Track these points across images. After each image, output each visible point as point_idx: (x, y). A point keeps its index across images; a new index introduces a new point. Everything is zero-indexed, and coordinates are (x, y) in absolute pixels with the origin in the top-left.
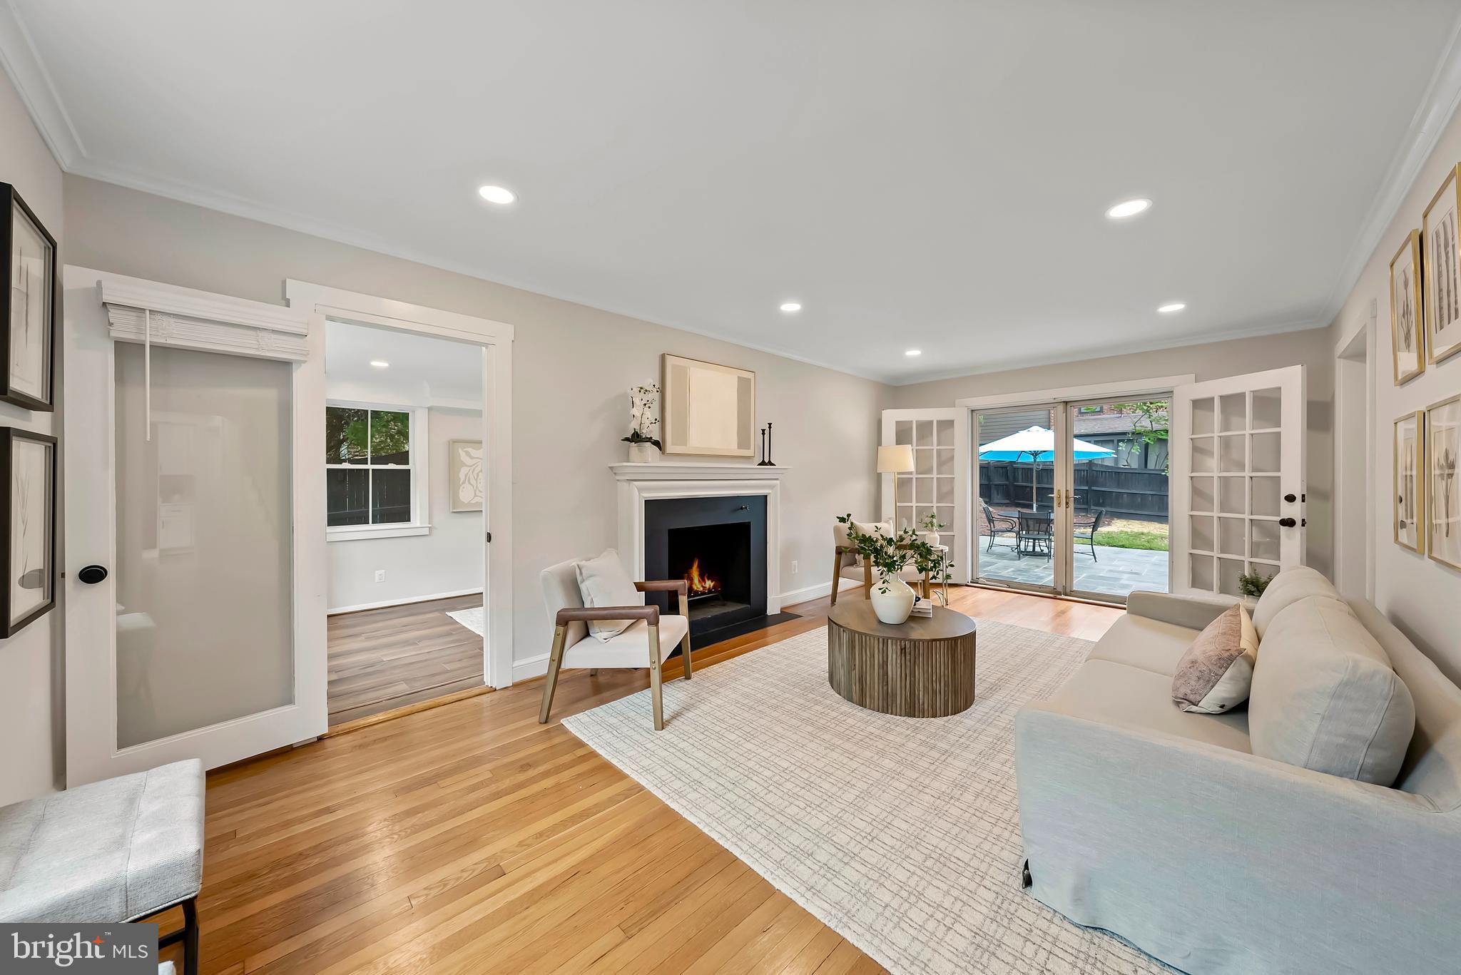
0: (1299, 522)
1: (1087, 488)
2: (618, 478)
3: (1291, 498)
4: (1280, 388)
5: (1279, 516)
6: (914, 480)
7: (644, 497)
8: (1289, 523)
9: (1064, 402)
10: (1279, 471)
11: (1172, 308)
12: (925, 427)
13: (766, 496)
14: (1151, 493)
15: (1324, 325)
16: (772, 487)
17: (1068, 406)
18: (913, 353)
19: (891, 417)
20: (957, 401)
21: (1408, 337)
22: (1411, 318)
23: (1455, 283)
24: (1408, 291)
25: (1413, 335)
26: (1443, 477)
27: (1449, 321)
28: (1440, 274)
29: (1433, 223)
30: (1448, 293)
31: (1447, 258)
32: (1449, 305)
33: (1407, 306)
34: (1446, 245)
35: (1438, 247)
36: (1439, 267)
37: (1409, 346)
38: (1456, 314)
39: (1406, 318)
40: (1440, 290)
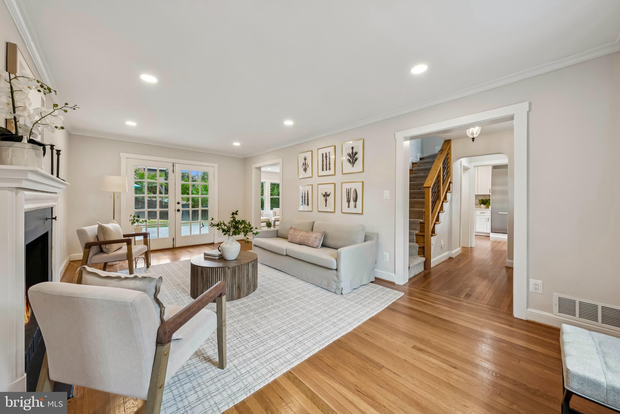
7: (25, 209)
13: (52, 208)
15: (244, 157)
16: (56, 200)
21: (305, 170)
22: (308, 166)
23: (330, 164)
24: (306, 161)
25: (309, 170)
26: (325, 197)
27: (326, 170)
28: (323, 161)
29: (321, 152)
30: (326, 165)
31: (326, 159)
32: (326, 167)
33: (305, 164)
34: (326, 157)
35: (323, 156)
36: (323, 160)
37: (305, 171)
38: (330, 169)
39: (304, 166)
40: (323, 164)
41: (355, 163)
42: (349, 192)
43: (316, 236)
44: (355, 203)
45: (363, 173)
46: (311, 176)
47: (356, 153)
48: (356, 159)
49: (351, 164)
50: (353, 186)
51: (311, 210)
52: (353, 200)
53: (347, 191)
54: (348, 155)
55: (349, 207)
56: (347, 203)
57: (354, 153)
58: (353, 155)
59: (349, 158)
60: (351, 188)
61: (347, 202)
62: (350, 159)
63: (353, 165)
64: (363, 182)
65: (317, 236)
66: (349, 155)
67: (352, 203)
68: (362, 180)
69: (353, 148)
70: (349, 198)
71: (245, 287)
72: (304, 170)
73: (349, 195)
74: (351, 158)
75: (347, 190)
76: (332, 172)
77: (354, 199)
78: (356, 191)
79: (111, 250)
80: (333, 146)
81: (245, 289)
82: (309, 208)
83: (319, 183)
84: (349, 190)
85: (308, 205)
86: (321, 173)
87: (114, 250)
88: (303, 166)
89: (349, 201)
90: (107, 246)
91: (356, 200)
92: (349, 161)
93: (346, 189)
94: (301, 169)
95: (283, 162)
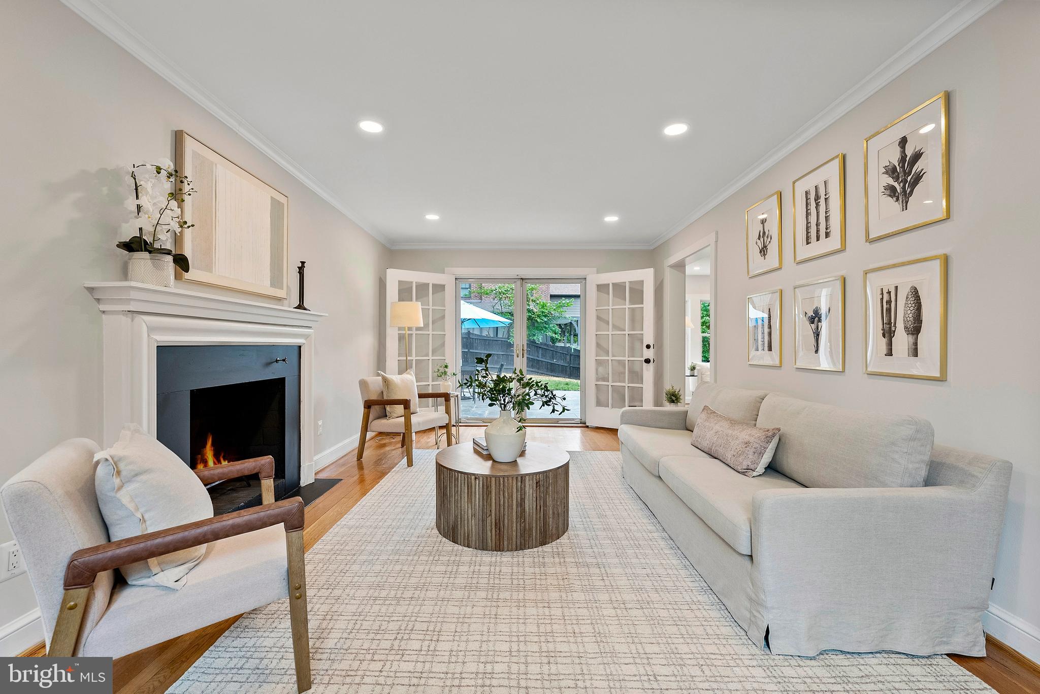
0: (652, 361)
1: (467, 350)
2: (102, 307)
3: (648, 347)
4: (643, 281)
5: (642, 357)
6: (414, 335)
7: (157, 342)
8: (647, 361)
9: (521, 279)
10: (643, 330)
11: (611, 219)
12: (422, 288)
13: (300, 347)
14: (502, 353)
15: (652, 248)
16: (307, 337)
17: (524, 282)
18: (432, 217)
19: (394, 276)
20: (446, 269)
21: (763, 251)
22: (769, 239)
23: (827, 218)
24: (765, 224)
25: (773, 248)
26: (813, 322)
27: (818, 239)
28: (808, 214)
29: (801, 188)
30: (818, 225)
31: (817, 205)
32: (818, 231)
33: (764, 233)
34: (817, 198)
35: (807, 199)
36: (807, 210)
37: (765, 255)
38: (827, 235)
39: (762, 239)
40: (808, 223)
41: (912, 192)
42: (889, 302)
43: (747, 438)
44: (911, 339)
45: (948, 224)
46: (777, 265)
47: (917, 156)
48: (918, 178)
49: (897, 200)
50: (904, 280)
51: (777, 363)
52: (906, 328)
53: (882, 299)
54: (886, 173)
55: (890, 353)
56: (884, 341)
57: (908, 159)
58: (903, 167)
59: (891, 181)
60: (896, 287)
61: (884, 336)
62: (896, 184)
63: (907, 203)
64: (946, 261)
65: (752, 440)
66: (892, 171)
67: (902, 339)
68: (941, 252)
69: (903, 142)
70: (890, 323)
71: (514, 528)
72: (761, 252)
73: (889, 310)
74: (896, 179)
75: (882, 294)
76: (834, 242)
77: (910, 325)
78: (915, 294)
79: (392, 414)
80: (837, 157)
81: (514, 533)
82: (769, 359)
83: (798, 283)
84: (889, 293)
85: (770, 349)
86: (805, 252)
87: (396, 416)
88: (758, 241)
89: (889, 333)
90: (390, 407)
91: (915, 329)
92: (891, 191)
93: (880, 292)
94: (755, 250)
95: (716, 241)
